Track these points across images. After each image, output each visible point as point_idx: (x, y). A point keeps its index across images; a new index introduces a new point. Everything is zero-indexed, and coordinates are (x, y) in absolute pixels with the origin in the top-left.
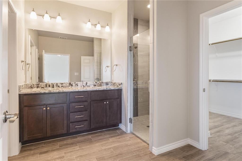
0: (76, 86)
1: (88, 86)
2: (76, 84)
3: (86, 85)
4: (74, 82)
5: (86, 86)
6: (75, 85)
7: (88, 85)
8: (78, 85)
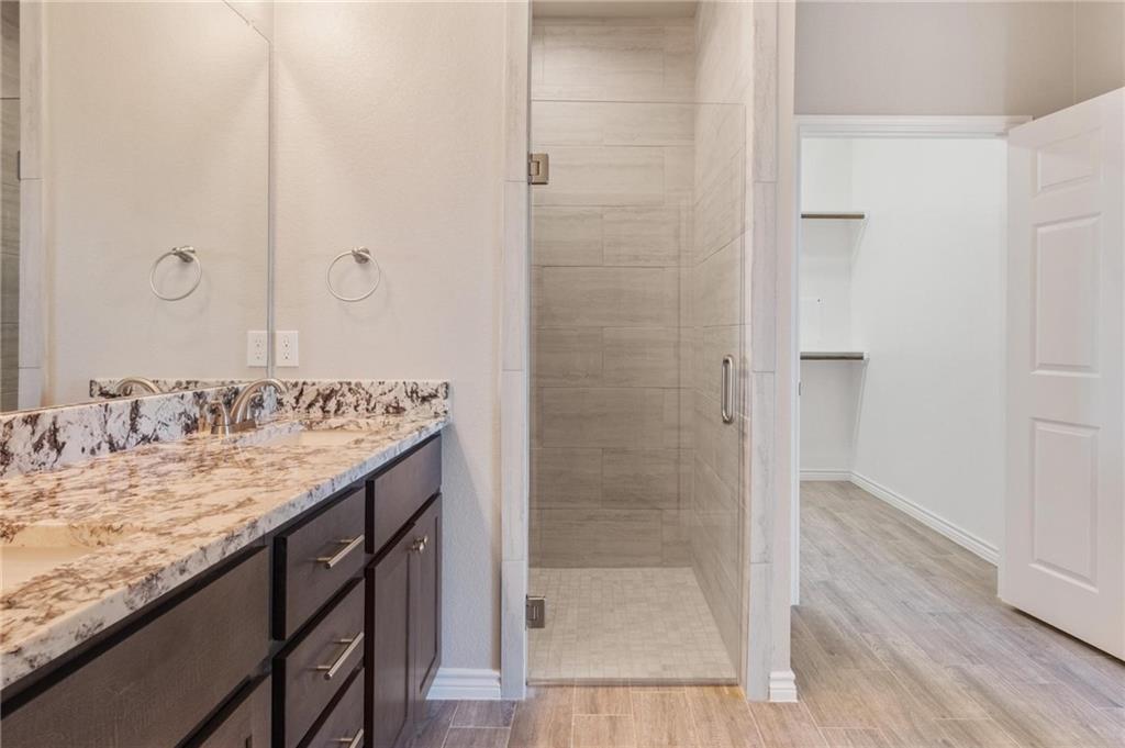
0: (41, 456)
1: (145, 439)
2: (39, 430)
3: (134, 429)
4: (20, 416)
5: (134, 438)
6: (38, 447)
7: (145, 427)
8: (61, 438)
